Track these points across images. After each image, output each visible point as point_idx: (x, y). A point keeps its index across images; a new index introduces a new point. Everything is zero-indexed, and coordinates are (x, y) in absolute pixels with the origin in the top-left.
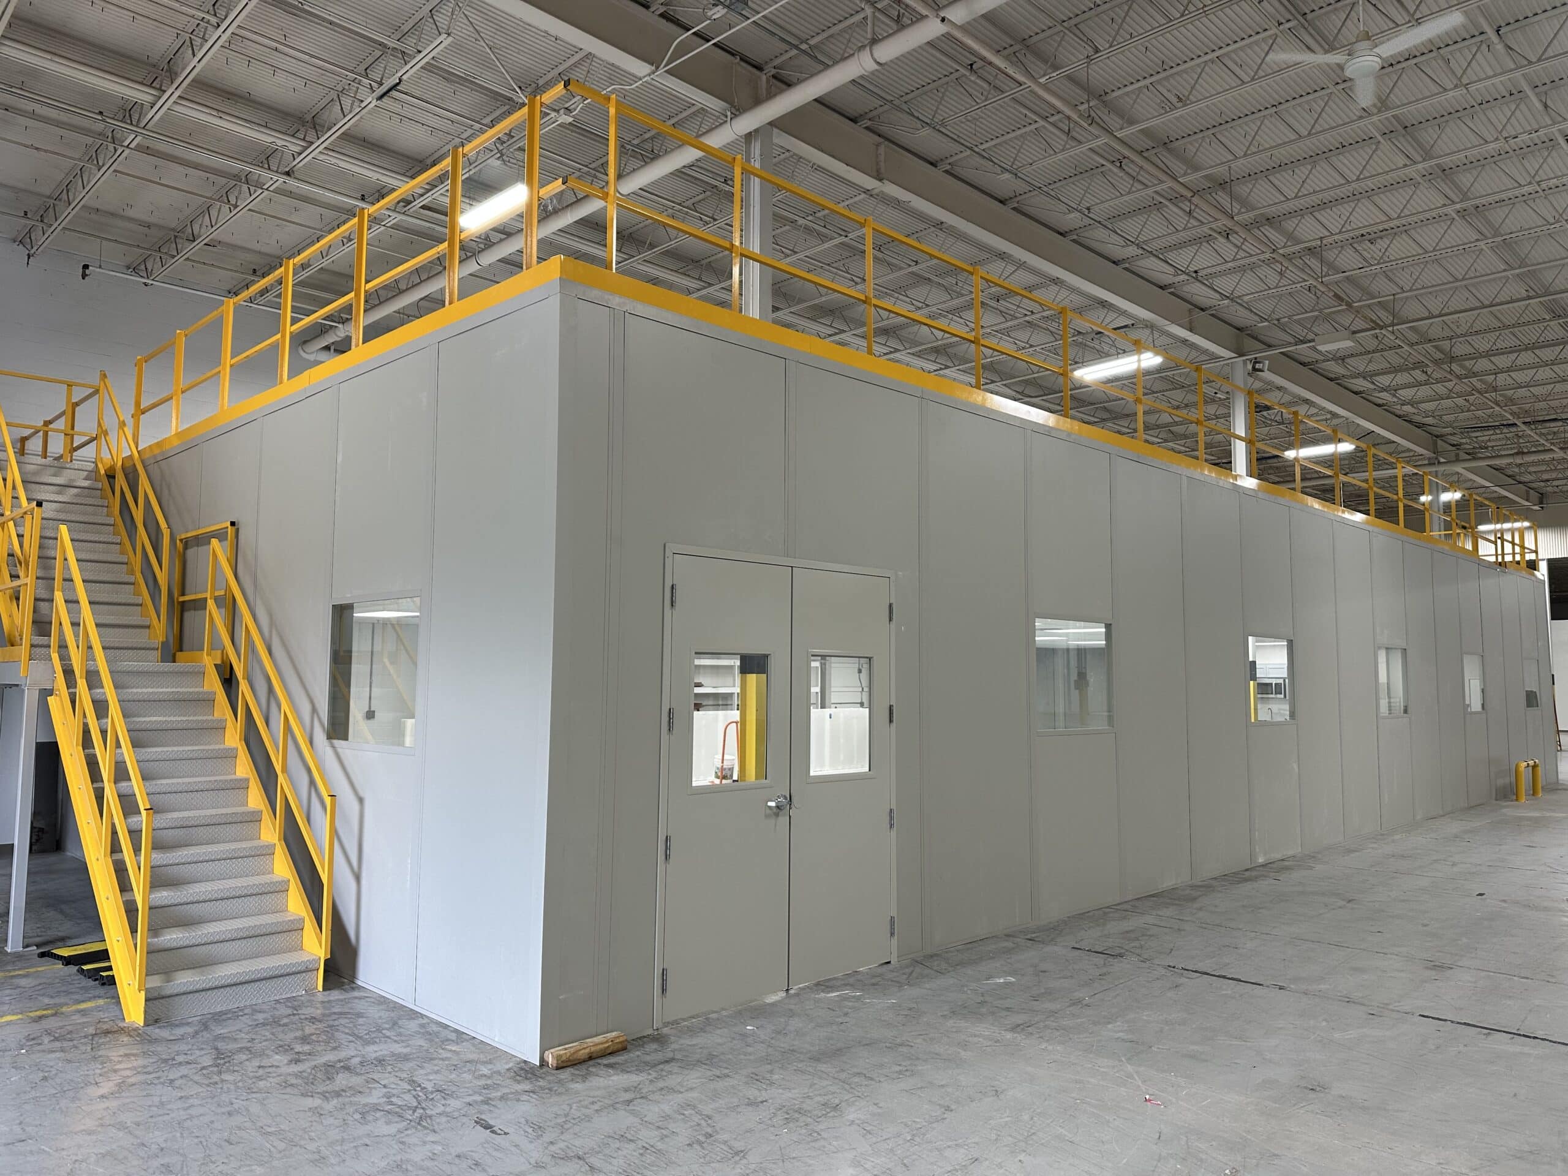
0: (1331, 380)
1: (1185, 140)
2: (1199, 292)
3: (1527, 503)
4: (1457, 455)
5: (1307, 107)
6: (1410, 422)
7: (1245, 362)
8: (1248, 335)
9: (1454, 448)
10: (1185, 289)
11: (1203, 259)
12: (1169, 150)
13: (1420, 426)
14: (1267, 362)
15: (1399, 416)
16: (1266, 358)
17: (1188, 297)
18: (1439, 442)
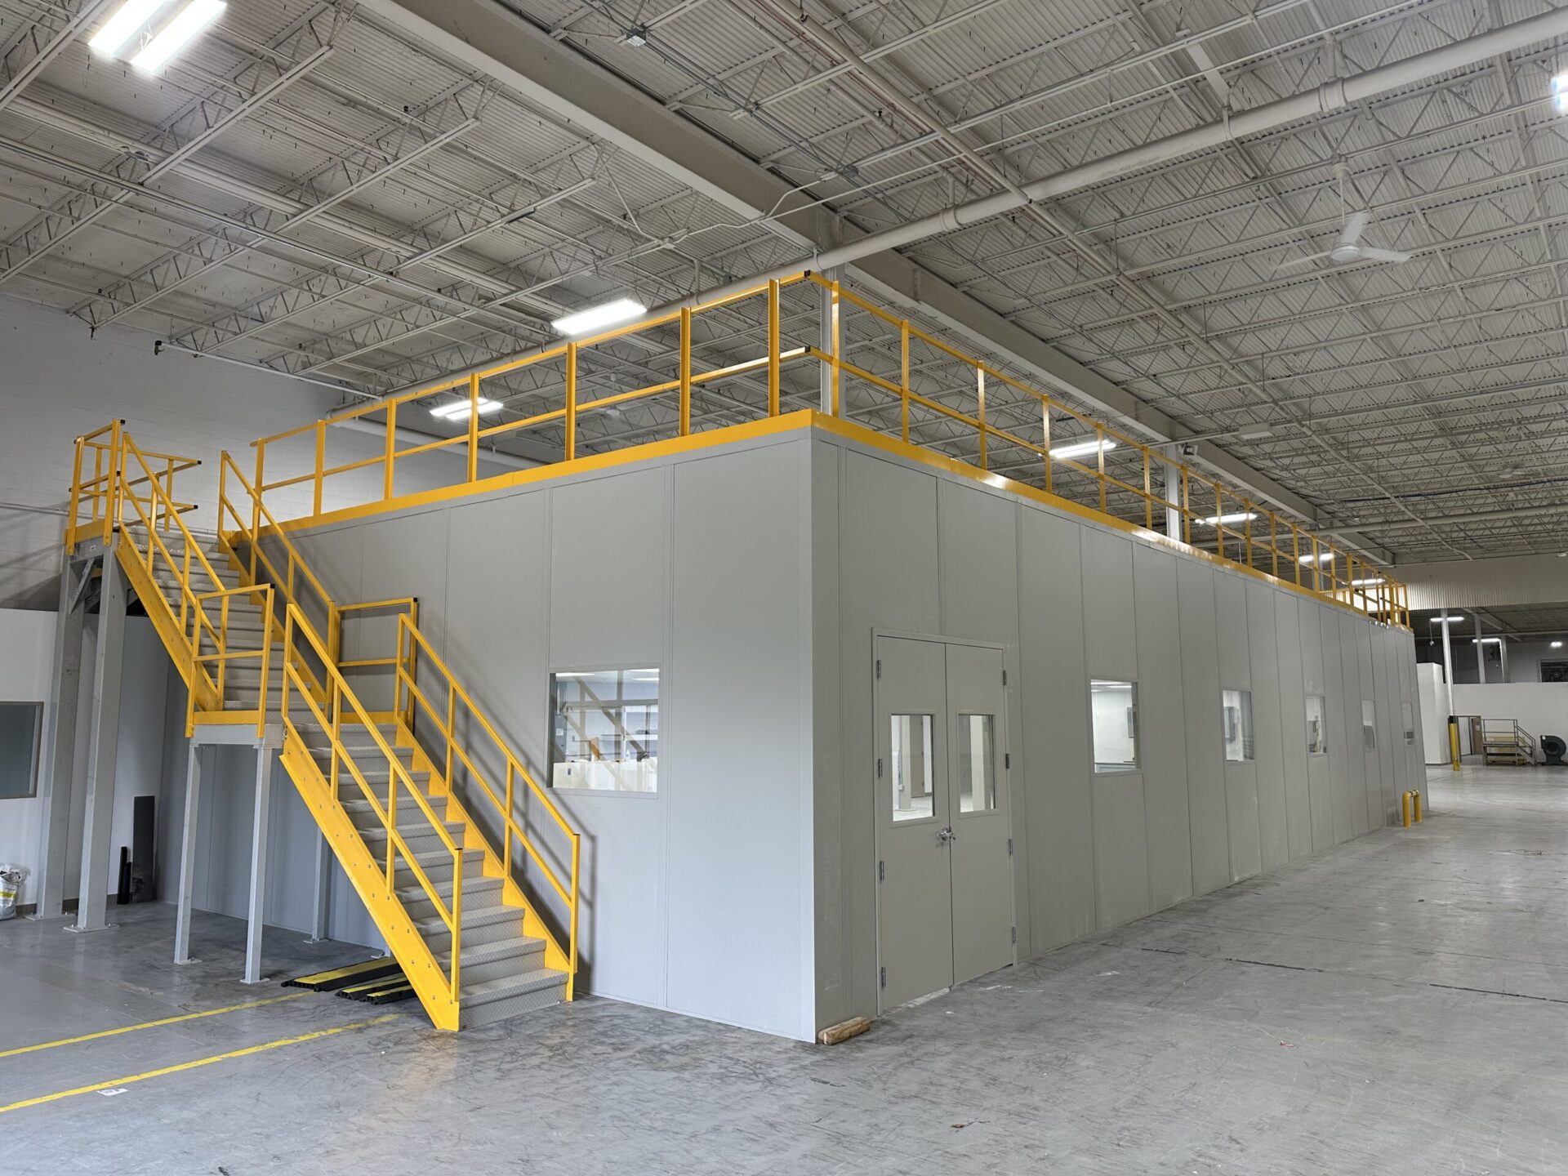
0: (1239, 458)
1: (1165, 276)
2: (1148, 388)
3: (1384, 563)
4: (1331, 523)
5: (1267, 257)
6: (1297, 494)
7: (1177, 445)
8: (1179, 422)
9: (1328, 516)
10: (1135, 385)
11: (1158, 364)
12: (1152, 283)
13: (1304, 497)
14: (1196, 447)
15: (1289, 489)
16: (1197, 443)
17: (1136, 392)
18: (1319, 510)
